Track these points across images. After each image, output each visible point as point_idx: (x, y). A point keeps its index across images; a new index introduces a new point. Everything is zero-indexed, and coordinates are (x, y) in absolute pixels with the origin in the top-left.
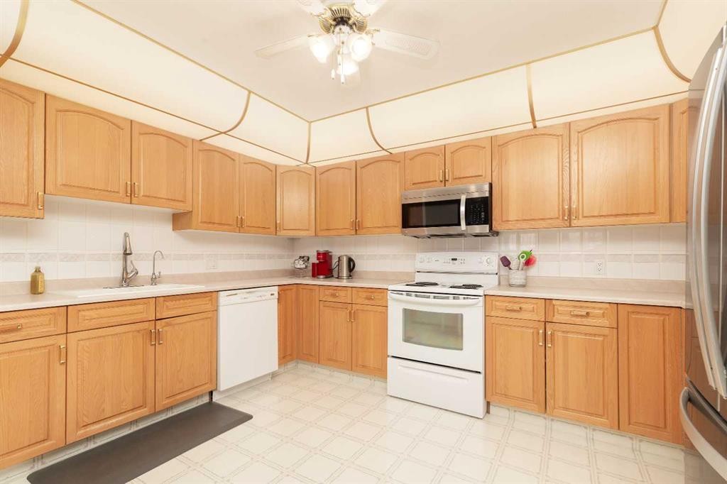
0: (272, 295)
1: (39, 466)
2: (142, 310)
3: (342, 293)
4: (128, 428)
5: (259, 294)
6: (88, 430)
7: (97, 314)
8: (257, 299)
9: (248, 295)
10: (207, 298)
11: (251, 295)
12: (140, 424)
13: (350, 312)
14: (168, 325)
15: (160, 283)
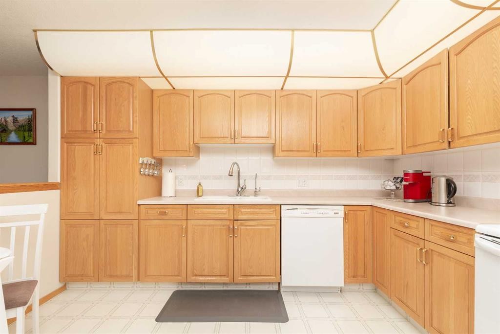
0: (337, 213)
1: (180, 288)
2: (224, 212)
3: (413, 224)
4: (222, 286)
5: (320, 211)
6: (197, 278)
7: (201, 211)
8: (320, 216)
9: (308, 211)
10: (272, 210)
11: (311, 211)
12: (229, 287)
13: (421, 249)
14: (242, 225)
15: (259, 195)
